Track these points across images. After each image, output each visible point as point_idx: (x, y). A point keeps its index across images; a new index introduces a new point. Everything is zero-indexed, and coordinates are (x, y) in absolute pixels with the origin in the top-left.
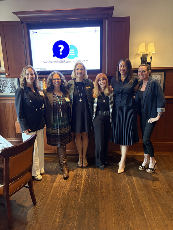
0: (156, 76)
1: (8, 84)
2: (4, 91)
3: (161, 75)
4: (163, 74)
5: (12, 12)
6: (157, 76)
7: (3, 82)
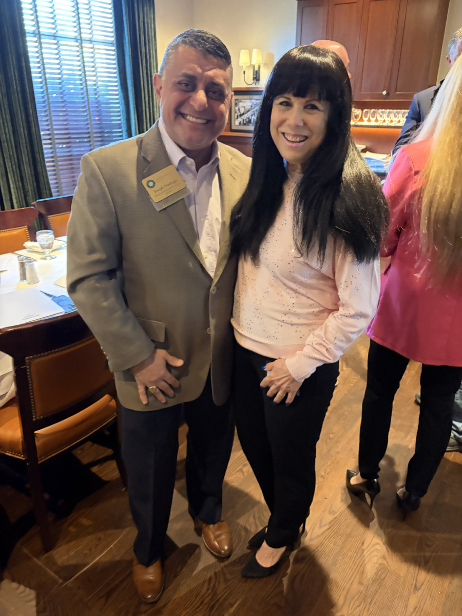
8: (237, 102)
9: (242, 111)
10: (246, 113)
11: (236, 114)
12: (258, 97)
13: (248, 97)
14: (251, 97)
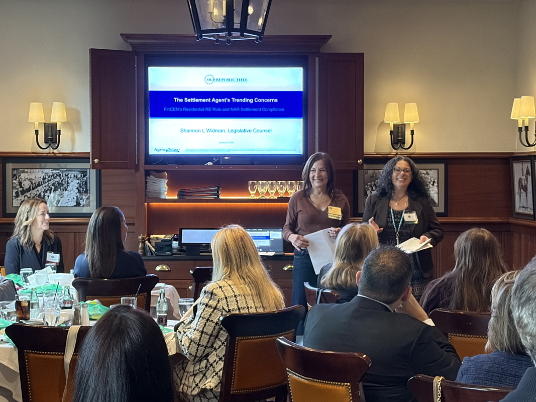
0: (427, 173)
1: (71, 185)
2: (58, 201)
3: (438, 169)
4: (441, 167)
5: (121, 34)
6: (430, 172)
7: (58, 179)
8: (15, 172)
9: (26, 185)
10: (33, 189)
11: (15, 191)
12: (55, 165)
13: (38, 165)
14: (43, 165)
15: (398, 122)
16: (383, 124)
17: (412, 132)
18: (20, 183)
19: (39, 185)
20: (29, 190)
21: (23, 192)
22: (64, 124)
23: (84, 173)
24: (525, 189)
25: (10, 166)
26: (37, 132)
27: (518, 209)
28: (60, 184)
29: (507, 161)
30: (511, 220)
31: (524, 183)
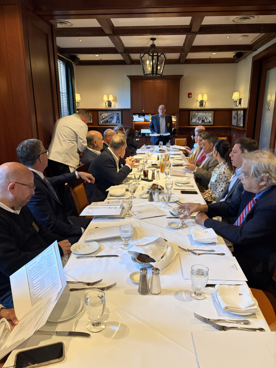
1: (115, 117)
2: (111, 122)
4: (213, 112)
5: (127, 76)
6: (210, 114)
7: (111, 116)
8: (101, 114)
9: (104, 117)
11: (101, 119)
12: (111, 112)
13: (106, 112)
14: (108, 112)
15: (201, 100)
16: (197, 100)
17: (205, 102)
18: (102, 117)
19: (107, 117)
20: (104, 118)
21: (103, 119)
22: (113, 101)
23: (118, 114)
24: (235, 118)
25: (99, 112)
26: (106, 103)
27: (233, 124)
28: (112, 117)
29: (230, 111)
30: (231, 127)
31: (235, 117)
